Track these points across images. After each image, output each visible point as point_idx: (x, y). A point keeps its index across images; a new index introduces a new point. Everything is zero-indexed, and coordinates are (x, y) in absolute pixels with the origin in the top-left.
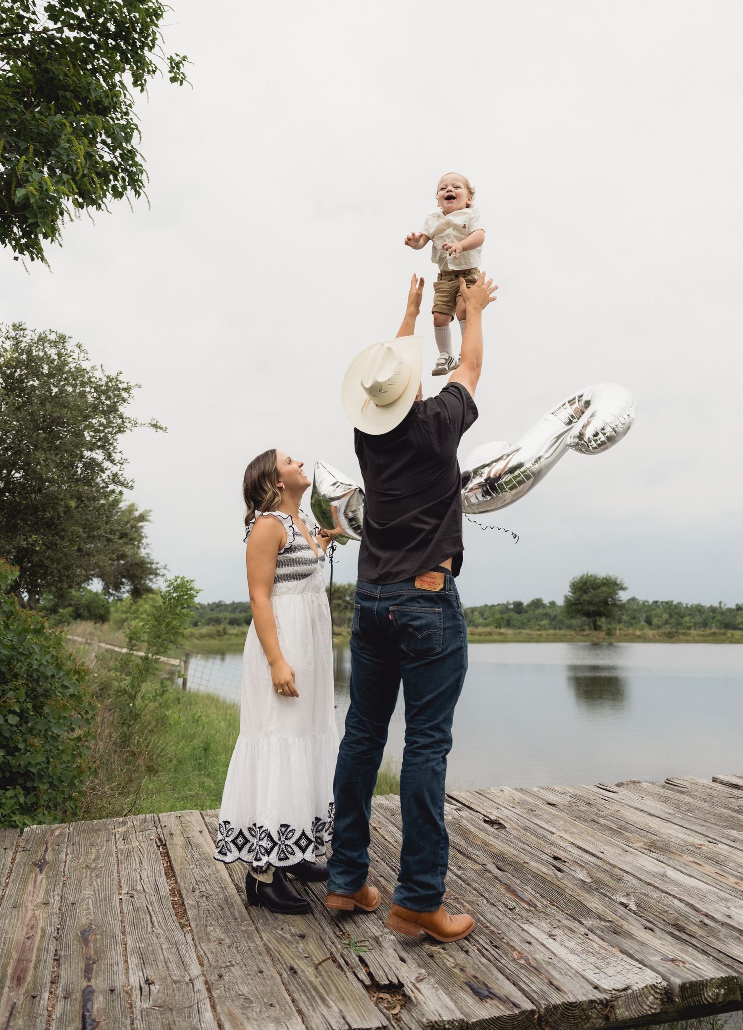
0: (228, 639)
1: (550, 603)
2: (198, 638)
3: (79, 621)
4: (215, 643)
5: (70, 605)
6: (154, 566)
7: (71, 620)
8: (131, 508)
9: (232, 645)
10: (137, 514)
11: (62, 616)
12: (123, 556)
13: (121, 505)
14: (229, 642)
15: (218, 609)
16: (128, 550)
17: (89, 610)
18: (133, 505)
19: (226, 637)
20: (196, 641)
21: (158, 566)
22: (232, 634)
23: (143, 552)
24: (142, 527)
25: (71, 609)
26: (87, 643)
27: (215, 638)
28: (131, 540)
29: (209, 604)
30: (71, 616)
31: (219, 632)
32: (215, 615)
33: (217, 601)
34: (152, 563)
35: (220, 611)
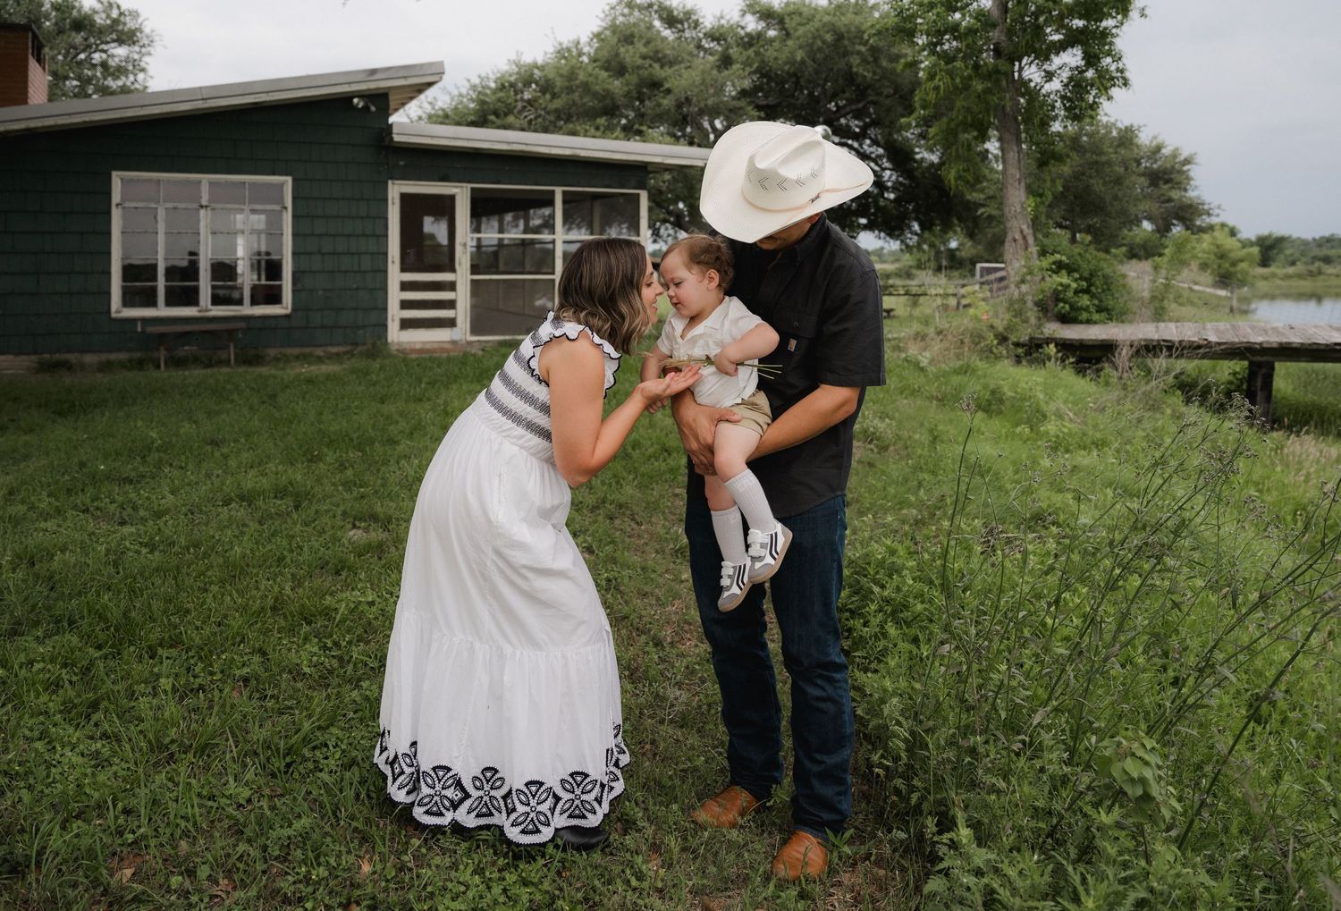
0: (1325, 281)
2: (1282, 279)
3: (1134, 261)
4: (1306, 285)
5: (1124, 245)
6: (1206, 207)
7: (1125, 260)
8: (1175, 155)
9: (1330, 287)
10: (1182, 158)
11: (1115, 256)
12: (1170, 200)
13: (1164, 151)
14: (1327, 284)
15: (1329, 245)
16: (1175, 194)
17: (1145, 249)
18: (1177, 149)
19: (1322, 277)
20: (1279, 282)
21: (1212, 206)
22: (1330, 275)
23: (1191, 194)
24: (1189, 170)
25: (1124, 249)
26: (1138, 277)
27: (1305, 279)
28: (1177, 183)
29: (1314, 239)
30: (1125, 256)
31: (1311, 271)
32: (1325, 252)
33: (1327, 234)
34: (1203, 204)
35: (1332, 247)
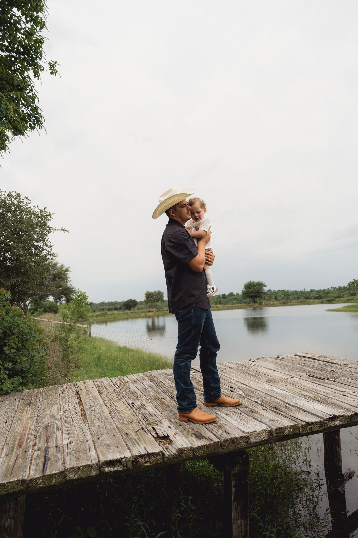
0: (108, 316)
1: (236, 294)
2: (95, 317)
3: (46, 313)
4: (102, 318)
5: (42, 307)
6: (74, 289)
8: (62, 267)
9: (109, 318)
10: (64, 269)
11: (39, 312)
12: (61, 286)
13: (57, 266)
14: (108, 317)
15: (103, 305)
16: (62, 283)
17: (50, 309)
18: (62, 265)
19: (107, 315)
20: (95, 318)
21: (76, 289)
22: (109, 314)
23: (69, 284)
24: (67, 274)
25: (43, 309)
26: (49, 321)
27: (102, 316)
28: (63, 279)
29: (99, 303)
30: (43, 312)
31: (104, 314)
32: (102, 307)
33: (102, 302)
34: (73, 288)
35: (104, 306)
